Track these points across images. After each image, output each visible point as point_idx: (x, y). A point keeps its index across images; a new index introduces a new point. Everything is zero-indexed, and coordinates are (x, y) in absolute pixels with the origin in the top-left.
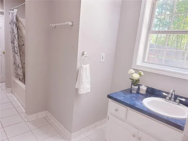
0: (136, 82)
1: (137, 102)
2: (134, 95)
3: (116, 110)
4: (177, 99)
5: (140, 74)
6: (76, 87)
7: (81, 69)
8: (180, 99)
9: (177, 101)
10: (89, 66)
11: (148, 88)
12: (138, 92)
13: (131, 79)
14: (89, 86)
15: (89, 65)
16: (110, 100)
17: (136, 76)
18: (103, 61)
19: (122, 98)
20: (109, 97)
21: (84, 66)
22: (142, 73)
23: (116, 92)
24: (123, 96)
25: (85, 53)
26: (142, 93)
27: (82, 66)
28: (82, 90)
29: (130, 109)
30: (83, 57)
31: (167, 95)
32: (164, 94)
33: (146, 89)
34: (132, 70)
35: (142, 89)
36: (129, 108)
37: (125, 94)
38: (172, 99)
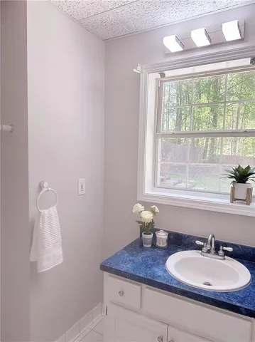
0: (148, 226)
1: (156, 270)
2: (149, 253)
3: (121, 293)
4: (219, 250)
5: (153, 212)
6: (32, 259)
7: (39, 219)
8: (225, 248)
9: (221, 252)
10: (55, 210)
11: (170, 234)
12: (154, 246)
13: (139, 222)
14: (59, 251)
15: (55, 207)
16: (106, 274)
17: (147, 216)
18: (84, 192)
19: (128, 266)
20: (104, 268)
21: (45, 212)
22: (157, 210)
23: (116, 254)
24: (130, 261)
25: (46, 184)
26: (161, 245)
27: (40, 213)
28: (45, 263)
29: (147, 288)
30: (41, 193)
31: (202, 244)
32: (198, 242)
33: (167, 237)
34: (139, 205)
35: (161, 238)
36: (144, 286)
37: (133, 256)
38: (213, 251)
